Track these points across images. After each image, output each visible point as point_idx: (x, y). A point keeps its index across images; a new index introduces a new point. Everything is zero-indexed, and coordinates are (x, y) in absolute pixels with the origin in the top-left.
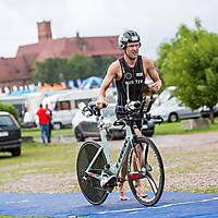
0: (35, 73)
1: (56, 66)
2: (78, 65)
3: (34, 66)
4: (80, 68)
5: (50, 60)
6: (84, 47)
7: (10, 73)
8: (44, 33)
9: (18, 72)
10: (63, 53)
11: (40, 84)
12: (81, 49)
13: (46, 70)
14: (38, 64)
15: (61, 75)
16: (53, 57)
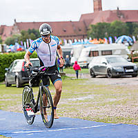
0: (90, 32)
1: (103, 27)
2: (117, 27)
3: (90, 27)
4: (118, 29)
5: (100, 23)
6: (122, 17)
7: (75, 31)
8: (97, 7)
9: (80, 30)
10: (108, 20)
11: (90, 38)
12: (120, 17)
13: (97, 30)
14: (92, 26)
15: (106, 33)
16: (102, 22)
